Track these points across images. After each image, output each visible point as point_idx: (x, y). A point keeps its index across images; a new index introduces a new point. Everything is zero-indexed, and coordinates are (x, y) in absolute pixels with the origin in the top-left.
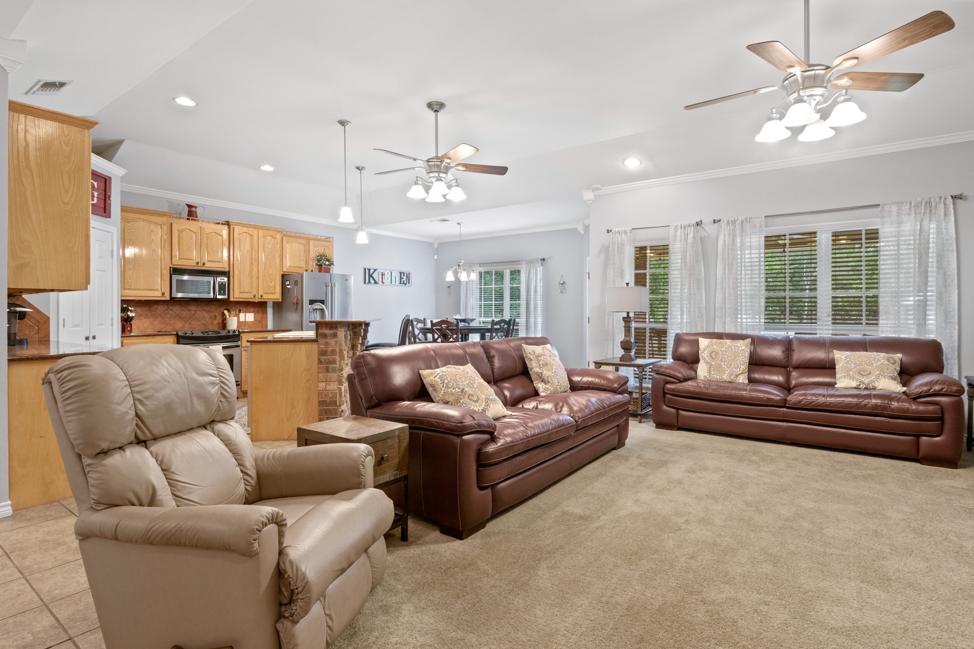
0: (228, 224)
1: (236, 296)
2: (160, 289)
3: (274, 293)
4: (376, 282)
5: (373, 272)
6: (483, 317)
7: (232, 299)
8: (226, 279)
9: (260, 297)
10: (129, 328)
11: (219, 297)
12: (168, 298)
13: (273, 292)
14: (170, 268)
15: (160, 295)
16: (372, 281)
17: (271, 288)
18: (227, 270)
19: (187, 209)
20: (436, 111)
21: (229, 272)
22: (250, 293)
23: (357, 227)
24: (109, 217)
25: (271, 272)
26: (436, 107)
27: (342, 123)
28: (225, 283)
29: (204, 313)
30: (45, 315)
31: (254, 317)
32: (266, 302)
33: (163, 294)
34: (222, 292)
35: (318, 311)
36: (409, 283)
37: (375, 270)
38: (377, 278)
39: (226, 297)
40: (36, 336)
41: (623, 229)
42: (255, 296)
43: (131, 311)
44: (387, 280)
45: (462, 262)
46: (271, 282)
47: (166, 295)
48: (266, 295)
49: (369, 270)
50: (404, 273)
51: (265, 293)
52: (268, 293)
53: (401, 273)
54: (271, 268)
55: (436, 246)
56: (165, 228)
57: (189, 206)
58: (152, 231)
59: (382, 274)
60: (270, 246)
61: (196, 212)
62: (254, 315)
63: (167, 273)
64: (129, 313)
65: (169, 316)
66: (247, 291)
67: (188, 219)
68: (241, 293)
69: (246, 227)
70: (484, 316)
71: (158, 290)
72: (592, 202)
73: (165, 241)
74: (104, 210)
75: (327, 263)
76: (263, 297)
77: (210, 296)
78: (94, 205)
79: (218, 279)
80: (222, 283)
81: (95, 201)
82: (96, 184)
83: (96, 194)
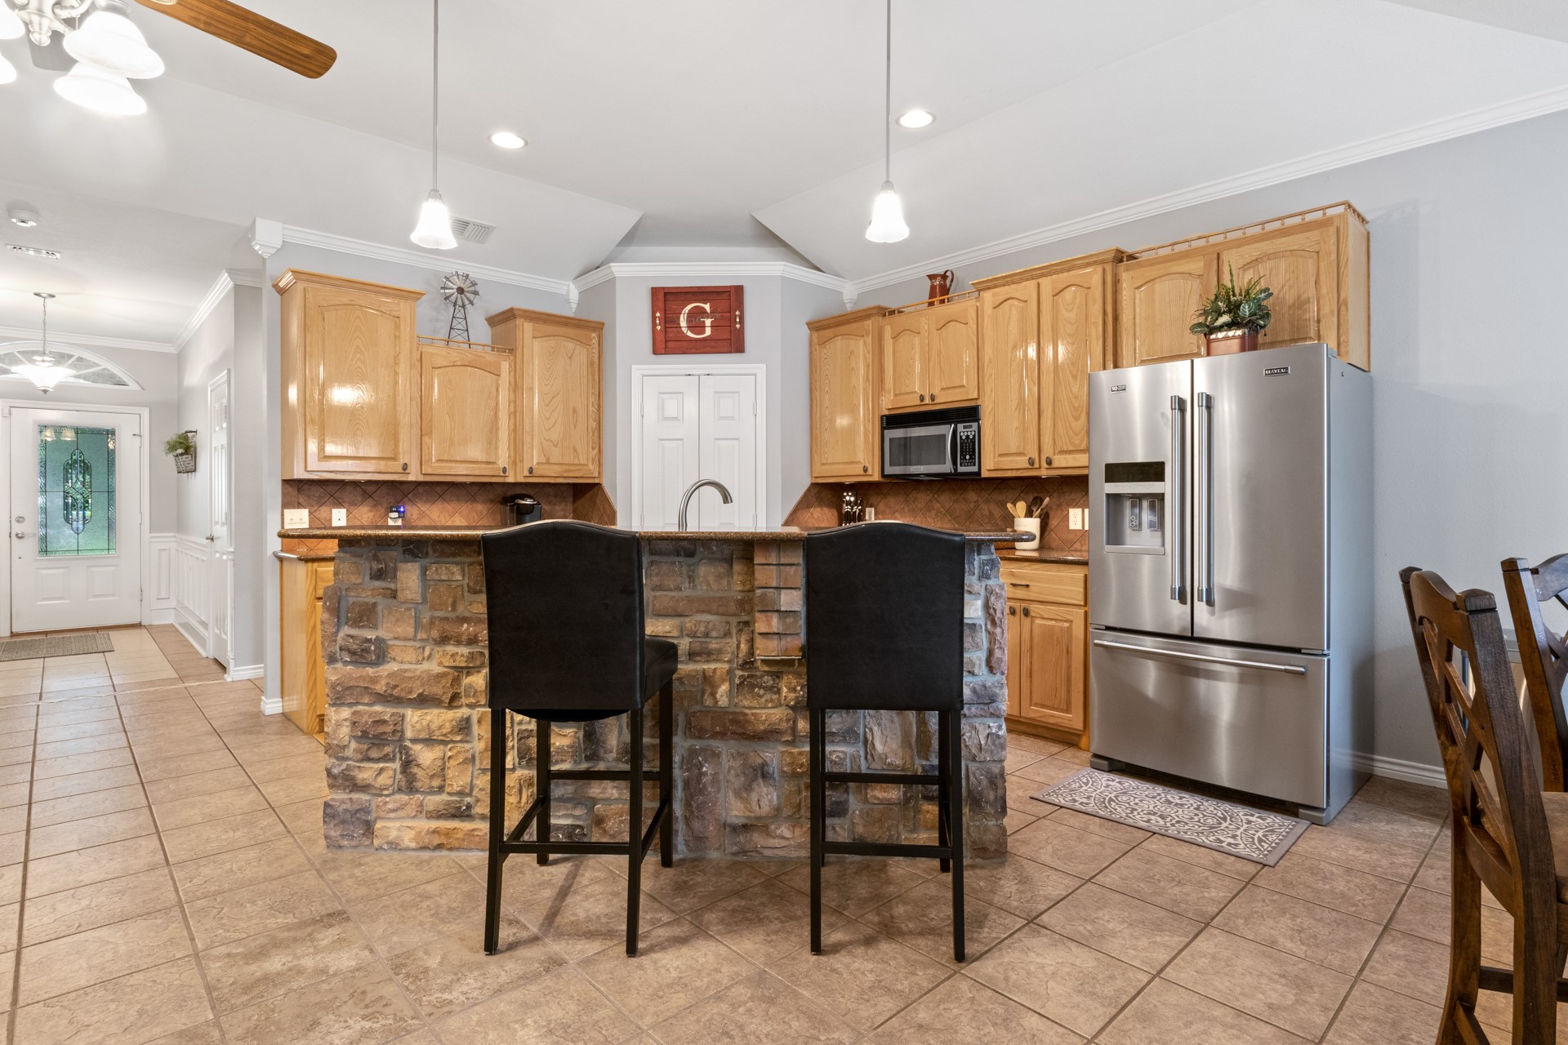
0: (978, 292)
1: (990, 463)
2: (861, 460)
7: (985, 474)
8: (974, 427)
9: (1048, 465)
11: (961, 469)
13: (1083, 447)
14: (881, 416)
15: (862, 472)
18: (975, 404)
19: (929, 283)
21: (979, 408)
22: (1022, 454)
24: (741, 349)
28: (974, 436)
30: (613, 508)
33: (865, 469)
34: (968, 457)
35: (1145, 504)
39: (975, 469)
42: (1031, 462)
46: (1077, 419)
47: (869, 472)
48: (1061, 457)
51: (1062, 452)
52: (1070, 452)
54: (1074, 377)
56: (869, 340)
57: (931, 278)
58: (853, 350)
60: (1072, 316)
63: (876, 426)
66: (1013, 450)
68: (1000, 455)
69: (1014, 283)
71: (858, 463)
74: (730, 340)
75: (1225, 318)
76: (1055, 465)
77: (946, 467)
78: (704, 339)
79: (960, 427)
80: (967, 437)
81: (708, 332)
82: (707, 307)
83: (708, 322)
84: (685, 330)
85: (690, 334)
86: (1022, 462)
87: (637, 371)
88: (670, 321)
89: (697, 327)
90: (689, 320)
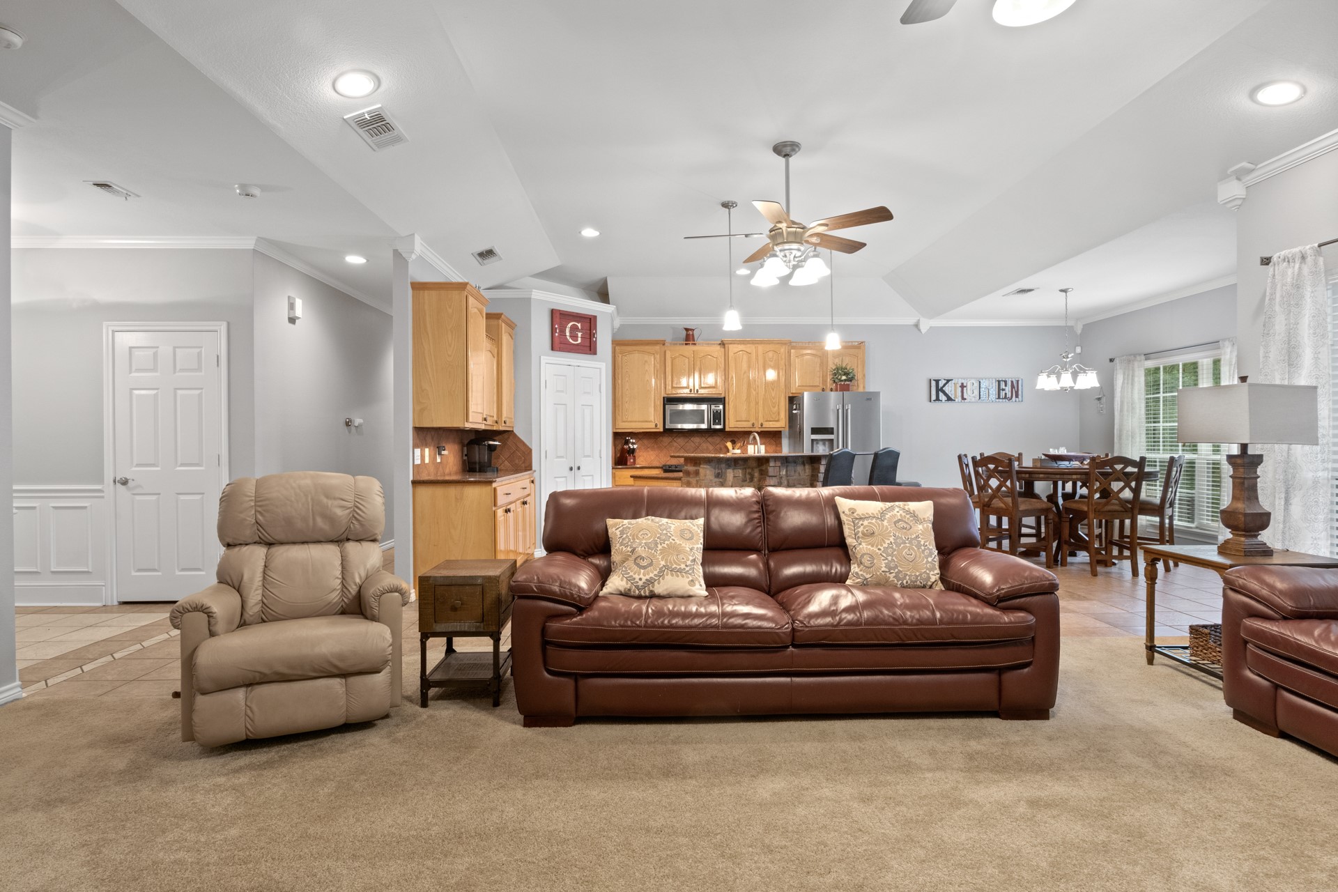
0: (723, 344)
1: (732, 424)
2: (653, 420)
3: (778, 421)
4: (949, 399)
5: (945, 385)
6: (1161, 452)
7: (727, 429)
8: (721, 407)
9: (760, 426)
10: (632, 460)
11: (713, 427)
12: (662, 430)
13: (777, 419)
14: (664, 398)
15: (654, 426)
16: (942, 396)
17: (774, 413)
18: (723, 396)
19: (685, 332)
20: (786, 156)
21: (725, 398)
22: (749, 421)
23: (915, 321)
24: (595, 353)
25: (773, 395)
26: (784, 150)
27: (726, 205)
28: (721, 411)
29: (708, 444)
30: (528, 447)
31: (766, 449)
32: (781, 431)
33: (656, 425)
34: (717, 421)
36: (1017, 396)
37: (948, 381)
38: (953, 392)
39: (721, 427)
40: (523, 465)
41: (1296, 250)
42: (753, 425)
43: (633, 444)
44: (970, 393)
45: (1070, 356)
46: (774, 407)
47: (658, 427)
48: (768, 423)
49: (937, 381)
50: (1005, 382)
51: (767, 421)
52: (770, 421)
53: (999, 382)
54: (773, 390)
55: (1079, 332)
56: (658, 356)
57: (687, 330)
58: (646, 361)
59: (963, 386)
60: (772, 363)
61: (693, 335)
62: (766, 447)
63: (660, 403)
64: (630, 445)
65: (673, 448)
66: (744, 419)
67: (686, 344)
68: (737, 421)
69: (743, 344)
70: (1164, 450)
71: (651, 421)
72: (1239, 202)
73: (657, 371)
74: (590, 348)
75: (844, 378)
76: (764, 426)
77: (704, 426)
78: (578, 345)
79: (713, 407)
80: (717, 411)
81: (579, 340)
82: (579, 325)
83: (580, 334)
84: (568, 337)
85: (571, 340)
86: (749, 424)
87: (544, 359)
88: (563, 332)
89: (574, 337)
90: (570, 332)
